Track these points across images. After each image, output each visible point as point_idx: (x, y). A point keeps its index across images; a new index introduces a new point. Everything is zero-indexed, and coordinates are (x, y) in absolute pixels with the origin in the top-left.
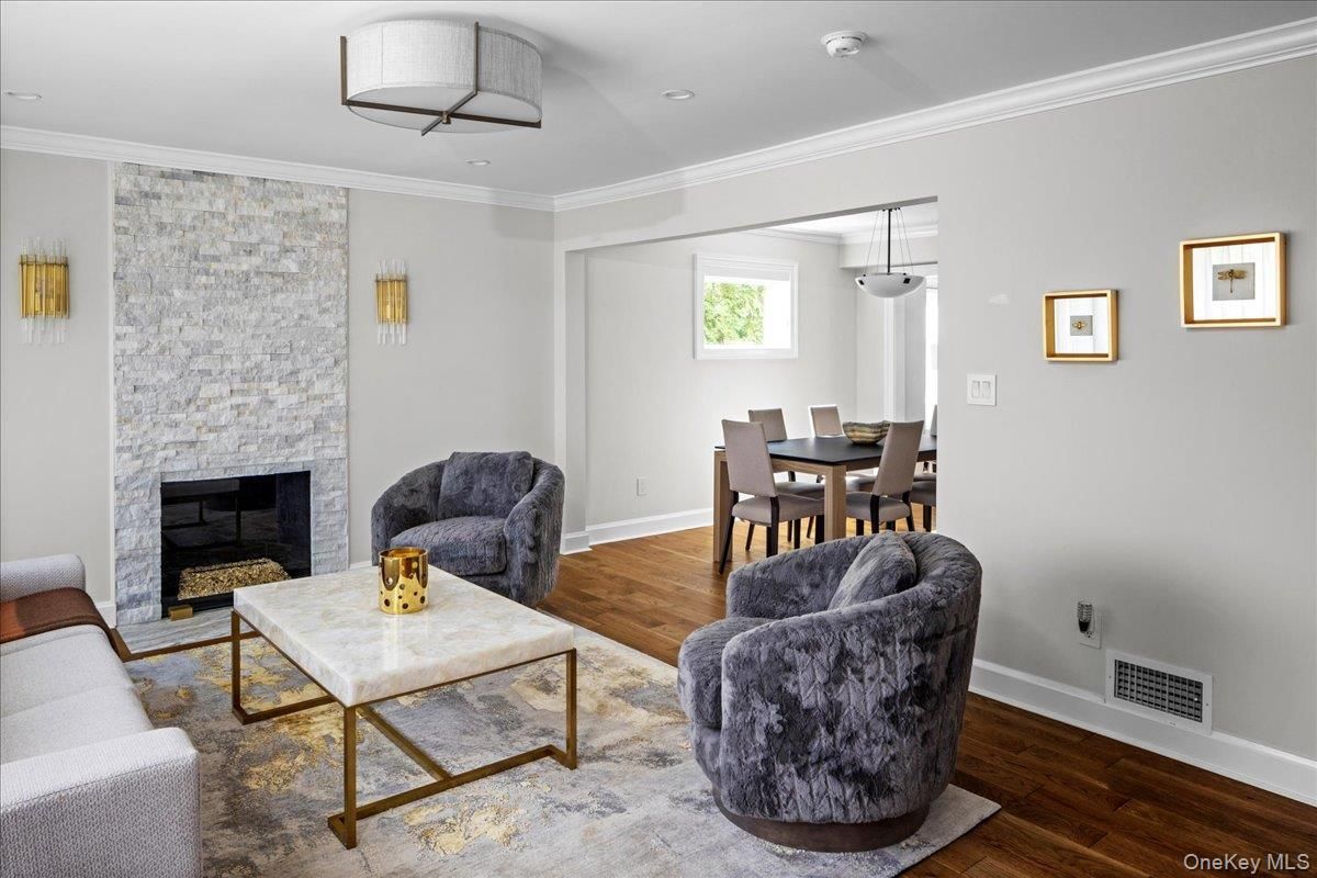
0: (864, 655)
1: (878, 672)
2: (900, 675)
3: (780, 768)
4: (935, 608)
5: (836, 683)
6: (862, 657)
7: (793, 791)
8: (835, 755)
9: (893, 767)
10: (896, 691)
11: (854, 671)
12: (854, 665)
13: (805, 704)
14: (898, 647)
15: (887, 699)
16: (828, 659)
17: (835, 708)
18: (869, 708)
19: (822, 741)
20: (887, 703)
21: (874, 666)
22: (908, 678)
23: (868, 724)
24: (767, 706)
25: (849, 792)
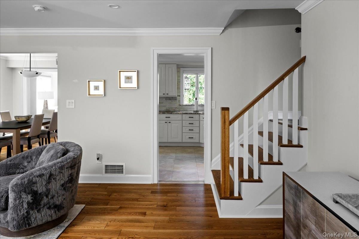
0: (57, 174)
1: (60, 178)
2: (66, 177)
3: (31, 212)
4: (74, 158)
5: (48, 183)
6: (56, 175)
7: (36, 217)
8: (49, 203)
9: (64, 201)
10: (65, 181)
11: (54, 179)
12: (54, 177)
13: (39, 192)
14: (66, 170)
15: (63, 184)
16: (46, 178)
17: (48, 190)
18: (58, 188)
19: (45, 200)
20: (62, 185)
21: (59, 176)
22: (68, 177)
23: (58, 192)
24: (27, 196)
25: (52, 212)
